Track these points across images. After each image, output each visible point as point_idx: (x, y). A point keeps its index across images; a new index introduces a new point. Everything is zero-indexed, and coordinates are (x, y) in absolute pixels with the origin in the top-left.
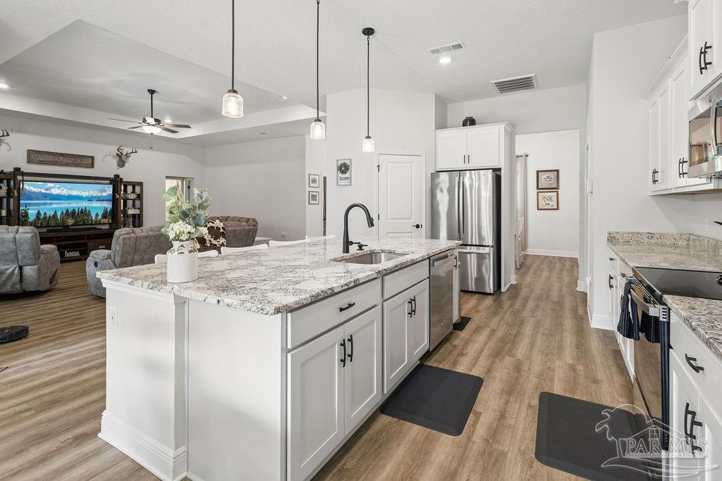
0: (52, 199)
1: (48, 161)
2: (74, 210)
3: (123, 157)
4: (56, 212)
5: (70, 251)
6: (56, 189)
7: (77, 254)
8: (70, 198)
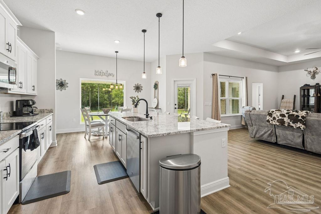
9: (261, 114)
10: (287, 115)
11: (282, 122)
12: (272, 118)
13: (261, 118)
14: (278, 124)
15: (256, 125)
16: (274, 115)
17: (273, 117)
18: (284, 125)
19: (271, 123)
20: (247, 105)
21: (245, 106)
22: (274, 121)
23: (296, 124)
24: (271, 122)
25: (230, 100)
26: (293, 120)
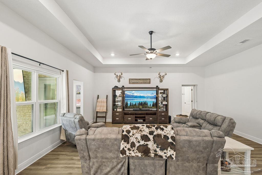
0: (134, 98)
1: (135, 83)
2: (142, 102)
3: (161, 77)
4: (136, 103)
5: (140, 119)
6: (136, 93)
7: (142, 121)
8: (141, 97)
9: (108, 139)
10: (151, 137)
11: (145, 151)
12: (130, 145)
13: (108, 145)
14: (139, 155)
15: (96, 157)
16: (132, 139)
17: (130, 142)
18: (149, 156)
19: (128, 154)
20: (69, 112)
21: (65, 112)
22: (133, 151)
23: (165, 151)
24: (128, 152)
25: (40, 104)
26: (161, 145)
